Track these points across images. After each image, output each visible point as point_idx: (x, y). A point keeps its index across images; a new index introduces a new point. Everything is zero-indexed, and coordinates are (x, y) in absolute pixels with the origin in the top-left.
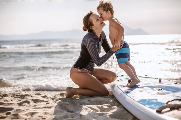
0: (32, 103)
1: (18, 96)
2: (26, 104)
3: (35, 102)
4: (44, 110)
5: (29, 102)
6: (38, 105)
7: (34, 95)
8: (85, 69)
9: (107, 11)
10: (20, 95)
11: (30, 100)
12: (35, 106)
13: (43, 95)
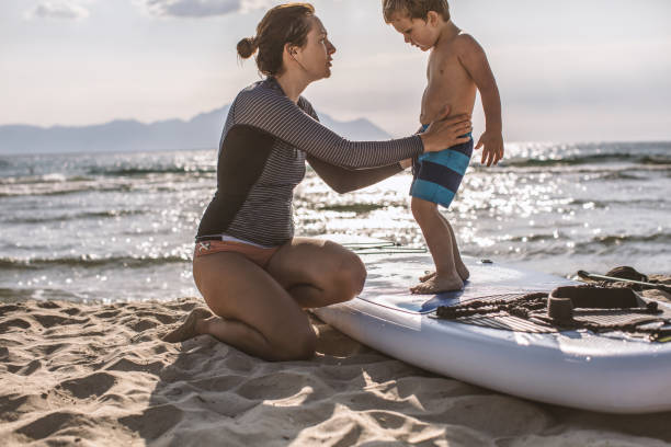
0: (35, 327)
2: (19, 329)
3: (46, 326)
4: (87, 339)
5: (26, 325)
6: (61, 330)
7: (36, 308)
8: (226, 238)
11: (30, 317)
12: (48, 333)
13: (65, 307)
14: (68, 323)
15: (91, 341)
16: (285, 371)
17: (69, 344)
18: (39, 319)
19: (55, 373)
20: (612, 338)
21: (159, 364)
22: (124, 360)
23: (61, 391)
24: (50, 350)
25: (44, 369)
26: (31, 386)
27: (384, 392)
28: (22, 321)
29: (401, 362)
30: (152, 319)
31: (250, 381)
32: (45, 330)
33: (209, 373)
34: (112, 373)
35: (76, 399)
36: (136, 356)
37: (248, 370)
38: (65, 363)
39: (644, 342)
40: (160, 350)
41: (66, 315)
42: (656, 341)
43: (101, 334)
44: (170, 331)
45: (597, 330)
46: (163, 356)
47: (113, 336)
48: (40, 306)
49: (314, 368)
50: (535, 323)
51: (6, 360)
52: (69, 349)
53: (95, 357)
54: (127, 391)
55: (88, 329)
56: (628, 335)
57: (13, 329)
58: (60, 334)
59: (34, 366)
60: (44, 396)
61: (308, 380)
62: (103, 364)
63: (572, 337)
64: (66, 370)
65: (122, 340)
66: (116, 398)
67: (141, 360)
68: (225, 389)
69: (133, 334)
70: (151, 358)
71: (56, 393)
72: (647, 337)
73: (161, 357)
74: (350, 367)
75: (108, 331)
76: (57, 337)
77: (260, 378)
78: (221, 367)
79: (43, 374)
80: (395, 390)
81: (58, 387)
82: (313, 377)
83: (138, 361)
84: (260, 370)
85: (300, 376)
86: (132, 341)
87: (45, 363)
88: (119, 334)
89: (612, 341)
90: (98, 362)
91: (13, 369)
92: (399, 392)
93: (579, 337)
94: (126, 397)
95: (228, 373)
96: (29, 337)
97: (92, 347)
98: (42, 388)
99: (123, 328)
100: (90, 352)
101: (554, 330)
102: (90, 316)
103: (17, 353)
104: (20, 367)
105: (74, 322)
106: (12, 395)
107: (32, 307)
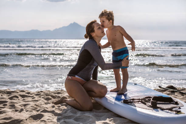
0: (20, 98)
1: (5, 92)
2: (16, 98)
3: (23, 97)
4: (34, 103)
5: (18, 97)
6: (27, 99)
7: (19, 92)
8: (76, 76)
9: (109, 21)
10: (7, 92)
11: (18, 95)
12: (24, 100)
13: (27, 92)
14: (28, 97)
15: (35, 103)
16: (85, 115)
17: (30, 104)
18: (20, 95)
19: (27, 112)
20: (166, 112)
21: (54, 111)
22: (45, 110)
23: (30, 118)
24: (25, 105)
25: (24, 111)
26: (23, 117)
27: (110, 121)
28: (16, 96)
29: (114, 113)
30: (50, 97)
31: (77, 117)
32: (22, 99)
33: (66, 114)
34: (42, 113)
35: (34, 120)
36: (48, 108)
37: (76, 113)
38: (30, 110)
39: (174, 114)
40: (53, 107)
41: (27, 95)
42: (177, 114)
43: (37, 101)
44: (55, 101)
45: (162, 109)
46: (54, 108)
47: (40, 101)
48: (20, 91)
49: (92, 114)
50: (148, 106)
51: (14, 108)
52: (30, 106)
53: (37, 108)
54: (46, 119)
55: (34, 99)
56: (170, 111)
57: (14, 98)
58: (27, 100)
59: (22, 110)
60: (26, 120)
61: (91, 117)
62: (39, 110)
63: (156, 111)
64: (30, 111)
65: (43, 103)
66: (45, 121)
67: (49, 110)
68: (71, 119)
69: (46, 101)
70: (51, 109)
71: (29, 119)
72: (174, 112)
73: (54, 109)
74: (101, 114)
75: (39, 100)
76: (26, 101)
77: (79, 116)
78: (69, 112)
79: (24, 113)
80: (113, 121)
81: (29, 117)
82: (92, 117)
84: (79, 114)
85: (89, 116)
86: (46, 104)
88: (42, 101)
89: (166, 113)
90: (38, 109)
91: (16, 111)
92: (114, 121)
93: (158, 111)
94: (47, 121)
95: (71, 114)
96: (19, 101)
97: (35, 105)
98: (26, 117)
99: (43, 99)
100: (35, 107)
101: (152, 109)
102: (33, 95)
103: (17, 106)
104: (18, 110)
105: (29, 97)
106: (19, 119)
107: (18, 92)
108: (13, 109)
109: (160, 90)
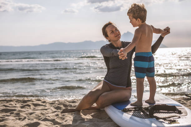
0: (32, 106)
2: (28, 107)
10: (23, 101)
13: (43, 101)
15: (42, 112)
17: (36, 112)
18: (34, 104)
19: (29, 120)
21: (54, 120)
22: (46, 118)
24: (31, 114)
25: (26, 120)
28: (29, 105)
32: (34, 107)
33: (66, 123)
34: (41, 122)
38: (32, 118)
39: (167, 123)
40: (57, 115)
42: (170, 123)
43: (46, 110)
46: (56, 117)
48: (36, 100)
51: (19, 116)
52: (35, 114)
53: (41, 117)
55: (44, 108)
56: (164, 121)
57: (26, 107)
58: (37, 109)
59: (25, 118)
62: (41, 119)
64: (32, 120)
65: (50, 112)
70: (53, 118)
75: (49, 109)
81: (25, 125)
83: (49, 118)
87: (27, 118)
88: (51, 110)
91: (20, 119)
96: (28, 110)
97: (42, 114)
99: (52, 108)
100: (40, 115)
102: (47, 104)
103: (22, 114)
104: (21, 118)
105: (42, 105)
107: (34, 101)
108: (17, 118)
109: (185, 98)
